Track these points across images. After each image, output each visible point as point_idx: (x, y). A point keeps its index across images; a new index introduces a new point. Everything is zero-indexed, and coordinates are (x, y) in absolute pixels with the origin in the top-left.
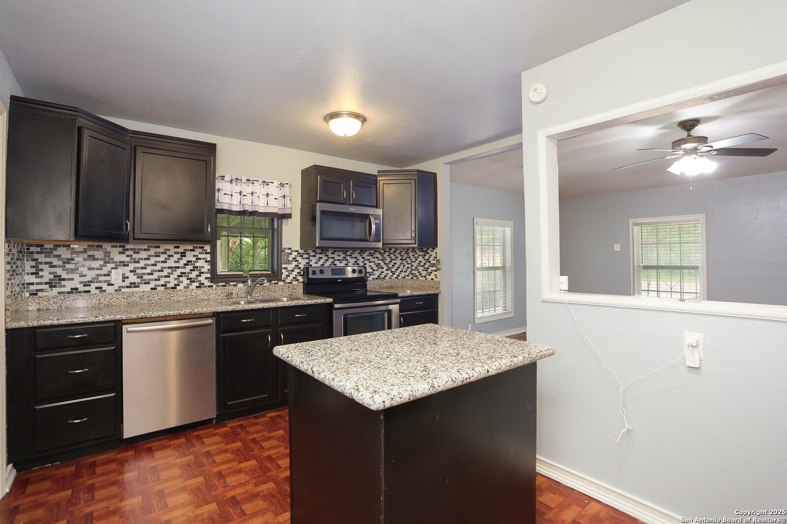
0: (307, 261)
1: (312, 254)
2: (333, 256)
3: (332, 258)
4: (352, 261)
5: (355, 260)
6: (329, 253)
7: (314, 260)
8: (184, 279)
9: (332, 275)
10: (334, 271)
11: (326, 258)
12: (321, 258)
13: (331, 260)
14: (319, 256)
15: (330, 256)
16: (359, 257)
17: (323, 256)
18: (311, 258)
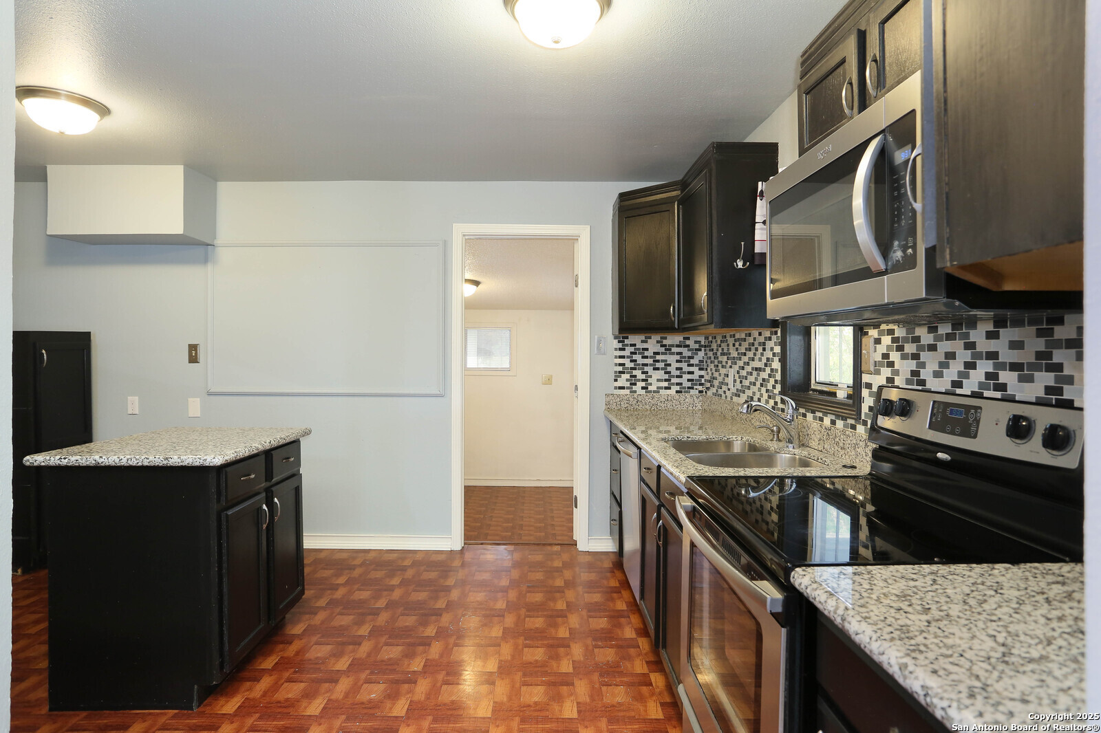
2: (992, 345)
3: (992, 356)
7: (931, 362)
9: (932, 426)
11: (966, 356)
12: (951, 356)
13: (985, 367)
14: (945, 346)
15: (984, 345)
17: (957, 346)
18: (924, 356)
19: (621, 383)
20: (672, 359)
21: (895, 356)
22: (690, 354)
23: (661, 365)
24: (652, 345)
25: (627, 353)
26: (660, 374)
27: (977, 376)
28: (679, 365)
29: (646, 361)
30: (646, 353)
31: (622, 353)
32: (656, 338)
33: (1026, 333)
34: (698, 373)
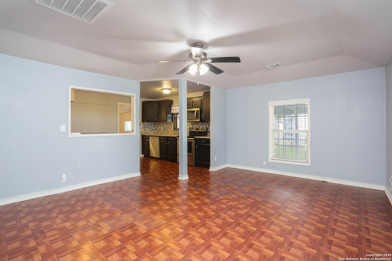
0: (192, 126)
1: (194, 123)
3: (199, 125)
4: (205, 126)
5: (206, 125)
6: (198, 123)
8: (170, 130)
10: (196, 129)
11: (197, 125)
12: (196, 125)
14: (195, 124)
16: (207, 125)
19: (143, 130)
20: (150, 126)
21: (190, 125)
22: (152, 125)
23: (148, 127)
24: (147, 124)
25: (144, 125)
26: (148, 128)
27: (198, 126)
28: (151, 127)
29: (146, 126)
30: (146, 125)
31: (143, 125)
32: (148, 123)
33: (201, 123)
34: (153, 128)
